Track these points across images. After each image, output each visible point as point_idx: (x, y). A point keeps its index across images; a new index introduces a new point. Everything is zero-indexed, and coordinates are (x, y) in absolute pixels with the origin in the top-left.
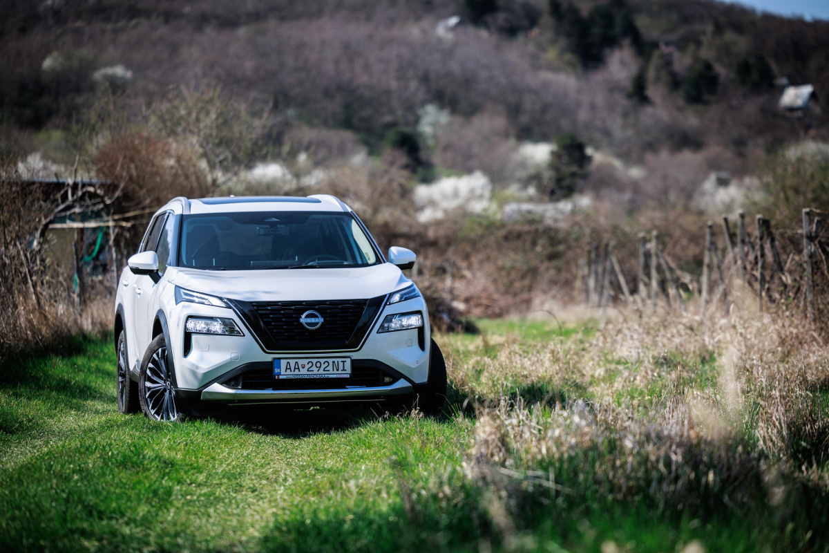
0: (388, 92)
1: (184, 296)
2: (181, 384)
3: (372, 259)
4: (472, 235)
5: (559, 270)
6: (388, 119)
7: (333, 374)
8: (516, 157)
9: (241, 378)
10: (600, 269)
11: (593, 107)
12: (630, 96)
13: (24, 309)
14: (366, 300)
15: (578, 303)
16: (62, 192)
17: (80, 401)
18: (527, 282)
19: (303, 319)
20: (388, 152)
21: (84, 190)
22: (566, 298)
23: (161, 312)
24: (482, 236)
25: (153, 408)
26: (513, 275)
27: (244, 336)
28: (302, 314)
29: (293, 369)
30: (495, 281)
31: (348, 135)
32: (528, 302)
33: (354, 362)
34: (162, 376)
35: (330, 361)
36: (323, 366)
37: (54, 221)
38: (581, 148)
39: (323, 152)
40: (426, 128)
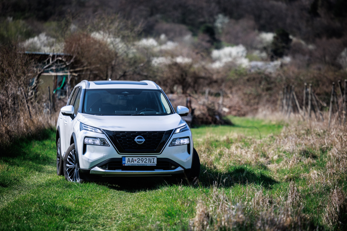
0: (202, 8)
1: (84, 128)
2: (82, 166)
3: (169, 112)
4: (233, 78)
5: (271, 95)
6: (202, 20)
7: (148, 164)
8: (258, 38)
9: (108, 165)
10: (288, 96)
11: (293, 17)
12: (309, 13)
13: (23, 118)
14: (164, 131)
15: (278, 112)
16: (47, 59)
17: (42, 165)
18: (256, 100)
19: (136, 140)
20: (201, 35)
21: (57, 59)
22: (274, 108)
23: (74, 133)
24: (237, 79)
25: (69, 176)
26: (251, 97)
27: (110, 146)
28: (136, 137)
29: (131, 161)
30: (242, 100)
31: (183, 27)
32: (257, 109)
33: (158, 159)
34: (74, 162)
35: (148, 158)
36: (144, 160)
37: (44, 72)
38: (287, 35)
39: (172, 34)
40: (218, 24)
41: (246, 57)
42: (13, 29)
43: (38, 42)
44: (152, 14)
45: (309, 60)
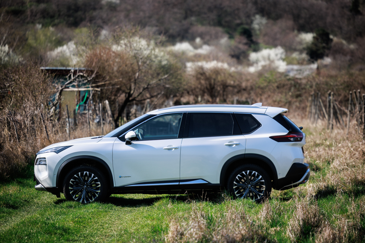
0: (238, 9)
6: (238, 21)
8: (298, 39)
10: (316, 103)
11: (333, 16)
12: (351, 11)
13: (40, 138)
15: (307, 118)
16: (69, 75)
20: (238, 37)
21: (79, 74)
24: (266, 87)
26: (281, 104)
31: (219, 29)
37: (66, 88)
38: (327, 35)
39: (207, 38)
40: (256, 26)
41: (284, 60)
42: (42, 38)
43: (67, 51)
44: (186, 18)
45: (351, 60)
